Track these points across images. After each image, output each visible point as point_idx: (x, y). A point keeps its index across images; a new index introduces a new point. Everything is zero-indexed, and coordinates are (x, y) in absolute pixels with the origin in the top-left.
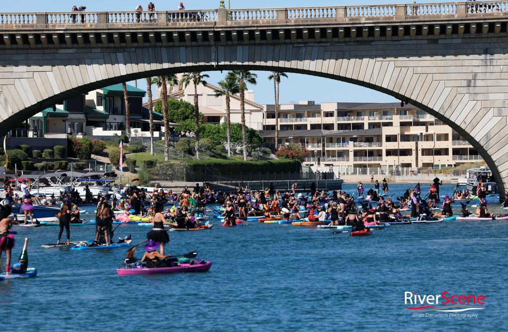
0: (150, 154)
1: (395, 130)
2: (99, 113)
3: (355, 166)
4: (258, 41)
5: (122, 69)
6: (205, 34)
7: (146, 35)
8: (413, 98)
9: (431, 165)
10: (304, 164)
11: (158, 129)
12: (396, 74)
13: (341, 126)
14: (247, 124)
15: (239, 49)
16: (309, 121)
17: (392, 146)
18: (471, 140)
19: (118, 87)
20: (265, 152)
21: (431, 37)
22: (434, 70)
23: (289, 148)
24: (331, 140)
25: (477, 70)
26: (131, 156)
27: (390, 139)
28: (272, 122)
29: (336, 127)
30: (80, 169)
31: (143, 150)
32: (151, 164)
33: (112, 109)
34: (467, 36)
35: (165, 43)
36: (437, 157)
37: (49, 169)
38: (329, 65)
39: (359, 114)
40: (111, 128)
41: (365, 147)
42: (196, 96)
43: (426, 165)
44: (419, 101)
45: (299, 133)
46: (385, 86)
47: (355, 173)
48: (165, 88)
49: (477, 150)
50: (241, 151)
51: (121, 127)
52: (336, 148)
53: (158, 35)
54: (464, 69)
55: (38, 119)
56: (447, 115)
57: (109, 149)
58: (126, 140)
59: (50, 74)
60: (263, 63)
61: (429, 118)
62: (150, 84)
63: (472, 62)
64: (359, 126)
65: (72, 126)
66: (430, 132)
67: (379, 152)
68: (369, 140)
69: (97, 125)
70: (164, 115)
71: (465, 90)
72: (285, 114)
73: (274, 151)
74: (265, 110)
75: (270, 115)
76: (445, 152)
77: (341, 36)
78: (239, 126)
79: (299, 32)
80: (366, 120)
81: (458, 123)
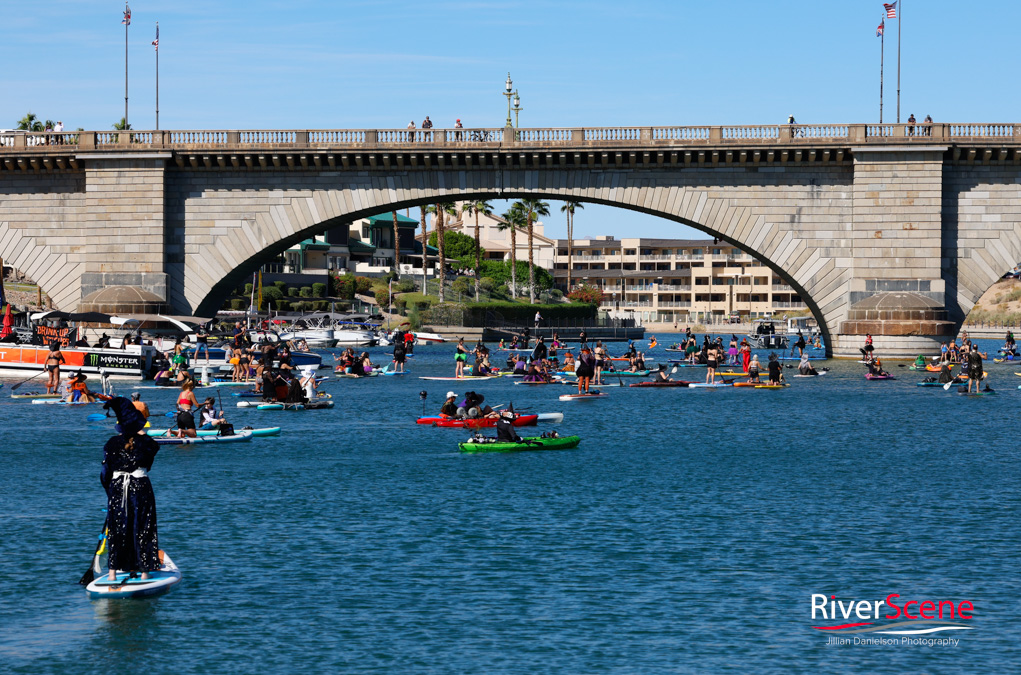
0: (423, 294)
1: (706, 272)
2: (364, 247)
3: (660, 312)
4: (549, 166)
5: (393, 195)
6: (489, 156)
7: (420, 156)
8: (728, 234)
9: (747, 312)
10: (600, 309)
11: (432, 265)
12: (708, 206)
13: (644, 266)
14: (536, 262)
15: (528, 174)
16: (607, 260)
17: (703, 289)
18: (794, 284)
19: (387, 217)
20: (555, 295)
21: (750, 164)
22: (753, 203)
23: (584, 290)
24: (632, 282)
25: (802, 203)
26: (401, 296)
27: (701, 281)
28: (564, 259)
29: (638, 267)
30: (342, 310)
31: (414, 289)
32: (423, 306)
33: (380, 242)
34: (791, 164)
35: (442, 166)
36: (754, 304)
37: (307, 309)
38: (632, 194)
39: (665, 252)
40: (378, 263)
41: (672, 290)
42: (478, 228)
43: (741, 313)
44: (735, 238)
45: (596, 273)
46: (695, 220)
47: (659, 320)
48: (441, 218)
49: (802, 296)
50: (528, 293)
51: (389, 262)
52: (638, 290)
53: (434, 156)
54: (788, 203)
55: (296, 252)
56: (767, 255)
57: (376, 288)
58: (395, 278)
59: (310, 201)
60: (554, 191)
61: (745, 258)
62: (424, 213)
63: (797, 193)
64: (665, 266)
65: (334, 260)
66: (746, 274)
67: (687, 298)
68: (676, 282)
69: (362, 260)
70: (440, 249)
71: (788, 226)
72: (579, 251)
73: (566, 293)
74: (556, 245)
75: (562, 252)
76: (764, 297)
77: (646, 161)
78: (526, 264)
79: (598, 155)
80: (673, 260)
81: (779, 264)
